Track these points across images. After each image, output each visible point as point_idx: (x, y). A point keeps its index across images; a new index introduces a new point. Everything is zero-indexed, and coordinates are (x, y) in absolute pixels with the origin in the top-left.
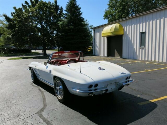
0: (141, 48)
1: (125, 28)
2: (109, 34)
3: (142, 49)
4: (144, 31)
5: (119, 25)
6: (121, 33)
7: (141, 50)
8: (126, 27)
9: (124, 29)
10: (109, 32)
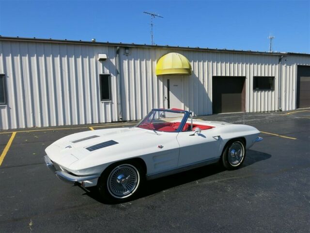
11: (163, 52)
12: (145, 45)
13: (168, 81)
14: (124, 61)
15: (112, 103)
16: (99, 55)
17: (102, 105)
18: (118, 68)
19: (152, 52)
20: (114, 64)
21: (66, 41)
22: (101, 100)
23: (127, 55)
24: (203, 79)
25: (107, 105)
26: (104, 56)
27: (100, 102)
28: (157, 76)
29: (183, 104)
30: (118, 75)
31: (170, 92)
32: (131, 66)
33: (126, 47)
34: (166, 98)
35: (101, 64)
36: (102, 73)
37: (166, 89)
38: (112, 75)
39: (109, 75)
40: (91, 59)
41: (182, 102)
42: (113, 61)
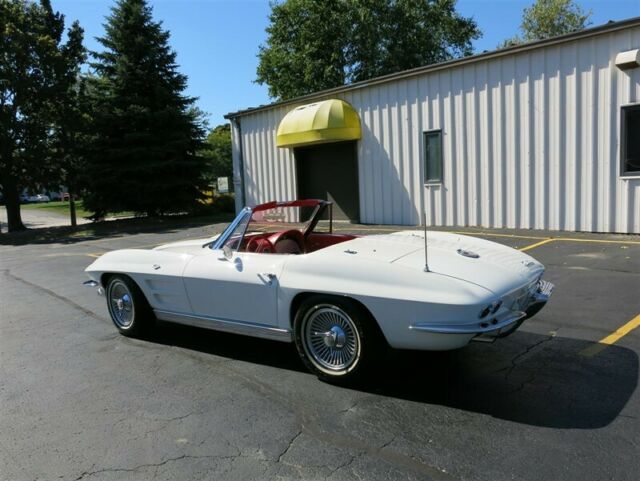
0: (427, 187)
1: (363, 115)
2: (311, 139)
3: (433, 189)
4: (436, 127)
5: (344, 107)
6: (352, 133)
7: (427, 192)
8: (367, 114)
9: (361, 122)
10: (310, 128)
16: (618, 55)
17: (623, 186)
22: (621, 175)
26: (630, 56)
27: (619, 179)
36: (628, 103)
40: (601, 71)
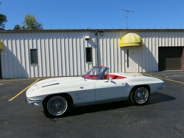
1: (3, 41)
4: (35, 48)
7: (32, 68)
11: (124, 33)
12: (113, 30)
13: (128, 51)
14: (100, 39)
15: (93, 64)
16: (85, 36)
17: (87, 65)
18: (96, 43)
19: (117, 33)
20: (94, 41)
21: (67, 30)
22: (86, 62)
23: (102, 36)
24: (152, 49)
25: (90, 65)
26: (88, 37)
27: (86, 63)
28: (120, 47)
29: (138, 65)
30: (96, 48)
31: (129, 57)
32: (104, 42)
33: (101, 31)
34: (126, 61)
35: (87, 42)
36: (87, 47)
37: (126, 55)
38: (93, 47)
39: (91, 48)
40: (81, 39)
41: (137, 63)
42: (94, 40)
